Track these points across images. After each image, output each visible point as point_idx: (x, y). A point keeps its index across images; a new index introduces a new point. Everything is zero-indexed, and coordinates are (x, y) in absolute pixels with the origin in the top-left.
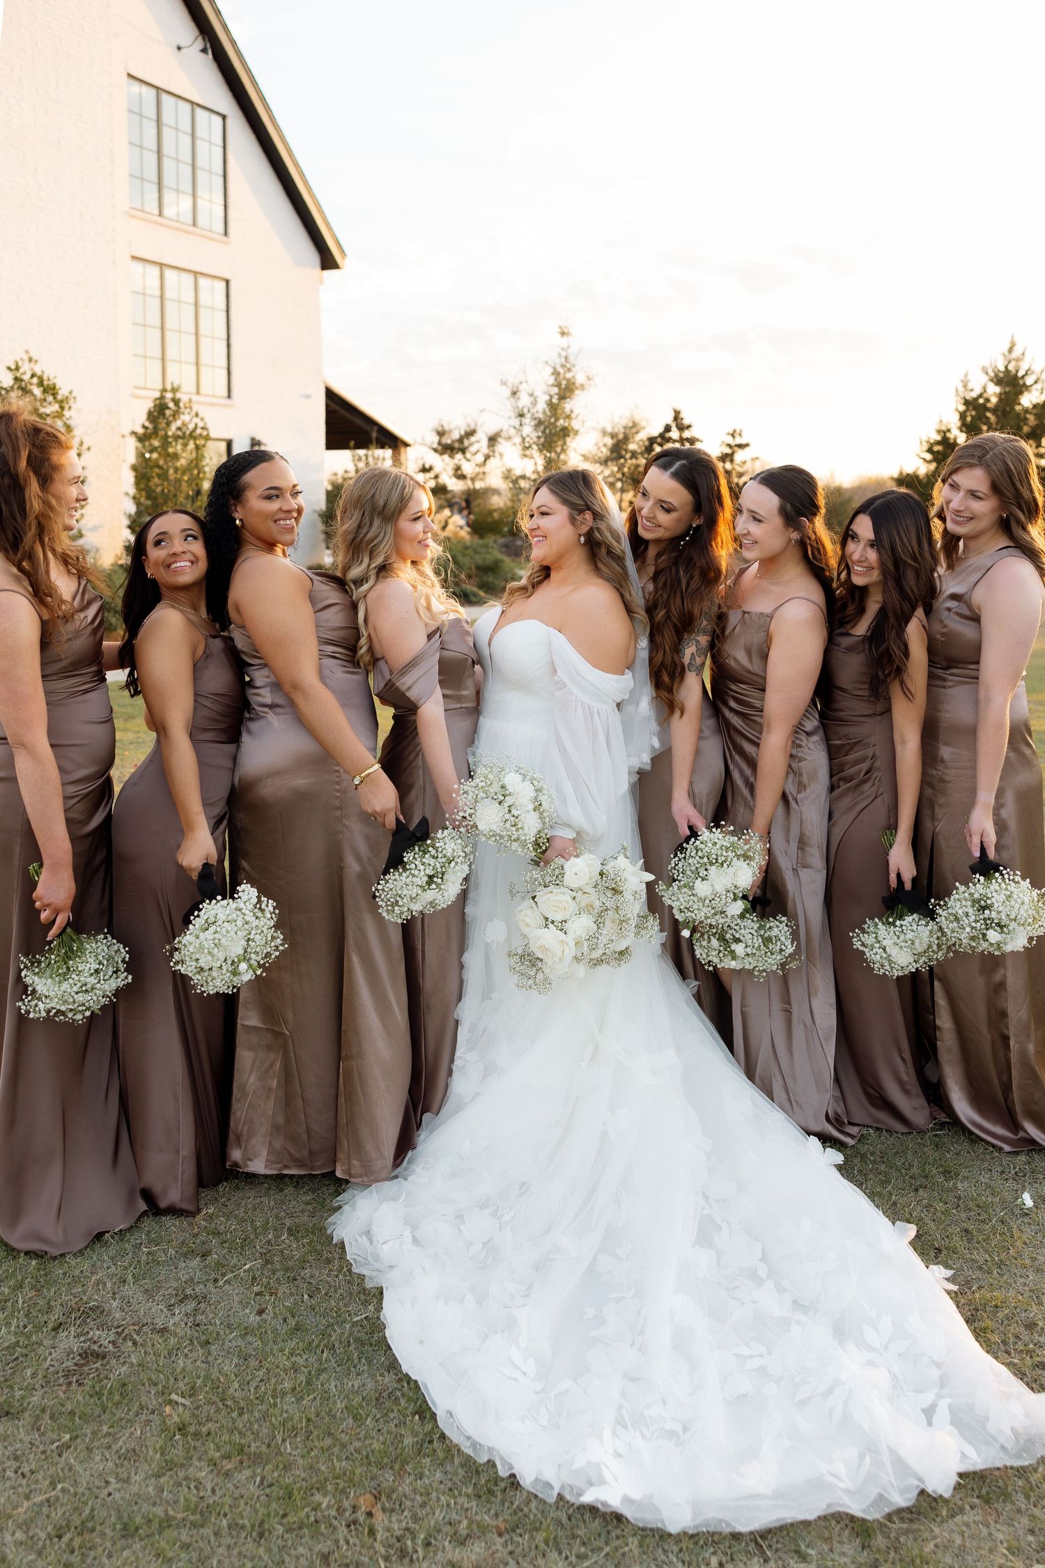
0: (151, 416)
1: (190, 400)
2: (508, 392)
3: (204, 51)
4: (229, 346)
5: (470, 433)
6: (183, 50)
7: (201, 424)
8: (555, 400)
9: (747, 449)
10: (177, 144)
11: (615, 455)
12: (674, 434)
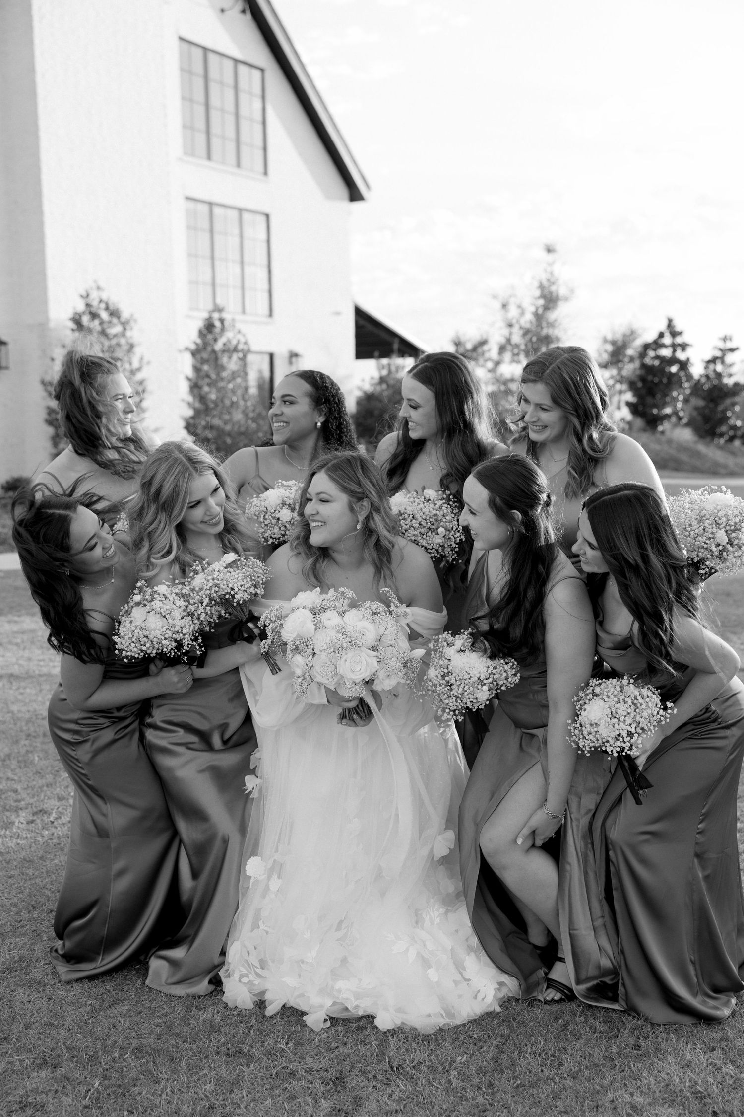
0: (201, 334)
1: (233, 320)
2: (497, 305)
3: (243, 12)
4: (270, 272)
5: (483, 343)
6: (227, 13)
7: (242, 340)
8: (540, 311)
9: (736, 353)
10: (222, 98)
11: (614, 360)
12: (667, 340)
